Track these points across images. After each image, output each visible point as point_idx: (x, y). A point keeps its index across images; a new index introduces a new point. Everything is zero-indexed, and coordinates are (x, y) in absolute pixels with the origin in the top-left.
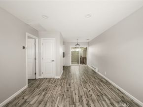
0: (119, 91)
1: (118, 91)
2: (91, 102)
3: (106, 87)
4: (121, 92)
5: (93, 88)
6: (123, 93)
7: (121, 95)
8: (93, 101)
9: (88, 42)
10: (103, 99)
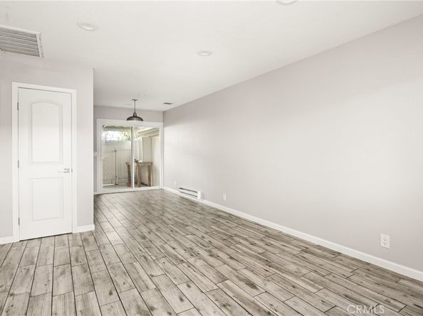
0: (258, 225)
1: (256, 227)
2: (215, 251)
3: (233, 225)
4: (261, 226)
5: (208, 231)
6: (264, 227)
7: (264, 230)
8: (220, 249)
9: (164, 113)
10: (236, 242)
